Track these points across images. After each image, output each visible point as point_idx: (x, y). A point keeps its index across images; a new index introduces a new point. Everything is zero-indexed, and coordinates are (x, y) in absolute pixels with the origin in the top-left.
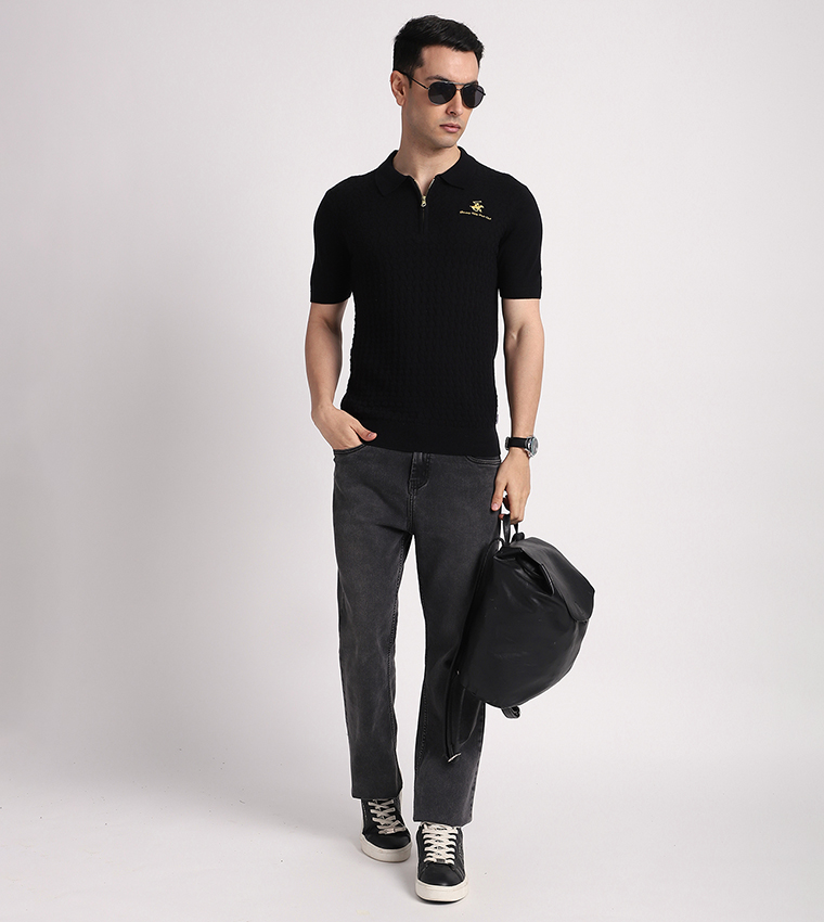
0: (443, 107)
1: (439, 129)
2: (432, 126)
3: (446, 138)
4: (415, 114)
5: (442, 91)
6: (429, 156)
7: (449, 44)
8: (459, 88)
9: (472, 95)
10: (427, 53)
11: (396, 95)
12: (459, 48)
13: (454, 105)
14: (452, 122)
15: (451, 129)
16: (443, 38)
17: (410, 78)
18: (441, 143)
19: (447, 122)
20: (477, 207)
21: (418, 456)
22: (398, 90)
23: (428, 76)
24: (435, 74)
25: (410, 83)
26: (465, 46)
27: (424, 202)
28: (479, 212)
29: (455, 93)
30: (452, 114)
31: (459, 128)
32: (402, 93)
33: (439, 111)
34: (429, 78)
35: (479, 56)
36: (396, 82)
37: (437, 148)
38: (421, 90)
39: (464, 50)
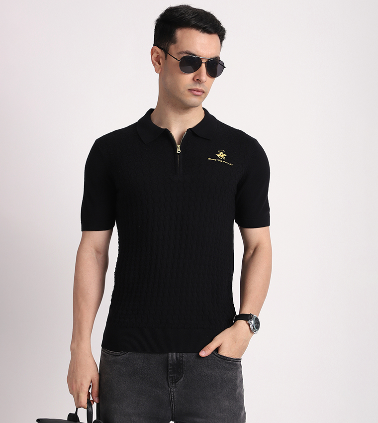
0: (191, 75)
1: (187, 93)
2: (182, 89)
3: (193, 100)
4: (168, 80)
5: (191, 63)
6: (180, 113)
7: (197, 27)
8: (204, 61)
9: (215, 67)
10: (179, 33)
11: (154, 65)
12: (205, 30)
13: (200, 74)
14: (198, 87)
15: (196, 93)
16: (193, 22)
17: (166, 51)
18: (188, 103)
19: (194, 87)
20: (221, 155)
21: (173, 356)
22: (157, 61)
23: (179, 51)
24: (185, 50)
25: (166, 56)
26: (210, 30)
27: (179, 150)
28: (223, 160)
29: (200, 65)
30: (198, 81)
31: (203, 92)
32: (160, 64)
33: (187, 79)
34: (180, 53)
35: (222, 38)
36: (155, 55)
37: (186, 107)
38: (174, 62)
39: (209, 32)
